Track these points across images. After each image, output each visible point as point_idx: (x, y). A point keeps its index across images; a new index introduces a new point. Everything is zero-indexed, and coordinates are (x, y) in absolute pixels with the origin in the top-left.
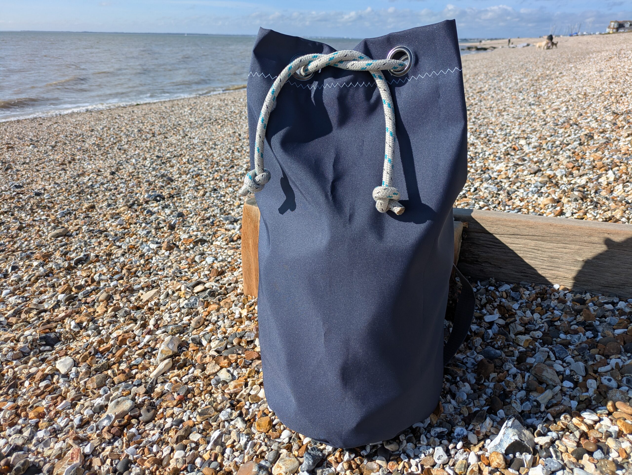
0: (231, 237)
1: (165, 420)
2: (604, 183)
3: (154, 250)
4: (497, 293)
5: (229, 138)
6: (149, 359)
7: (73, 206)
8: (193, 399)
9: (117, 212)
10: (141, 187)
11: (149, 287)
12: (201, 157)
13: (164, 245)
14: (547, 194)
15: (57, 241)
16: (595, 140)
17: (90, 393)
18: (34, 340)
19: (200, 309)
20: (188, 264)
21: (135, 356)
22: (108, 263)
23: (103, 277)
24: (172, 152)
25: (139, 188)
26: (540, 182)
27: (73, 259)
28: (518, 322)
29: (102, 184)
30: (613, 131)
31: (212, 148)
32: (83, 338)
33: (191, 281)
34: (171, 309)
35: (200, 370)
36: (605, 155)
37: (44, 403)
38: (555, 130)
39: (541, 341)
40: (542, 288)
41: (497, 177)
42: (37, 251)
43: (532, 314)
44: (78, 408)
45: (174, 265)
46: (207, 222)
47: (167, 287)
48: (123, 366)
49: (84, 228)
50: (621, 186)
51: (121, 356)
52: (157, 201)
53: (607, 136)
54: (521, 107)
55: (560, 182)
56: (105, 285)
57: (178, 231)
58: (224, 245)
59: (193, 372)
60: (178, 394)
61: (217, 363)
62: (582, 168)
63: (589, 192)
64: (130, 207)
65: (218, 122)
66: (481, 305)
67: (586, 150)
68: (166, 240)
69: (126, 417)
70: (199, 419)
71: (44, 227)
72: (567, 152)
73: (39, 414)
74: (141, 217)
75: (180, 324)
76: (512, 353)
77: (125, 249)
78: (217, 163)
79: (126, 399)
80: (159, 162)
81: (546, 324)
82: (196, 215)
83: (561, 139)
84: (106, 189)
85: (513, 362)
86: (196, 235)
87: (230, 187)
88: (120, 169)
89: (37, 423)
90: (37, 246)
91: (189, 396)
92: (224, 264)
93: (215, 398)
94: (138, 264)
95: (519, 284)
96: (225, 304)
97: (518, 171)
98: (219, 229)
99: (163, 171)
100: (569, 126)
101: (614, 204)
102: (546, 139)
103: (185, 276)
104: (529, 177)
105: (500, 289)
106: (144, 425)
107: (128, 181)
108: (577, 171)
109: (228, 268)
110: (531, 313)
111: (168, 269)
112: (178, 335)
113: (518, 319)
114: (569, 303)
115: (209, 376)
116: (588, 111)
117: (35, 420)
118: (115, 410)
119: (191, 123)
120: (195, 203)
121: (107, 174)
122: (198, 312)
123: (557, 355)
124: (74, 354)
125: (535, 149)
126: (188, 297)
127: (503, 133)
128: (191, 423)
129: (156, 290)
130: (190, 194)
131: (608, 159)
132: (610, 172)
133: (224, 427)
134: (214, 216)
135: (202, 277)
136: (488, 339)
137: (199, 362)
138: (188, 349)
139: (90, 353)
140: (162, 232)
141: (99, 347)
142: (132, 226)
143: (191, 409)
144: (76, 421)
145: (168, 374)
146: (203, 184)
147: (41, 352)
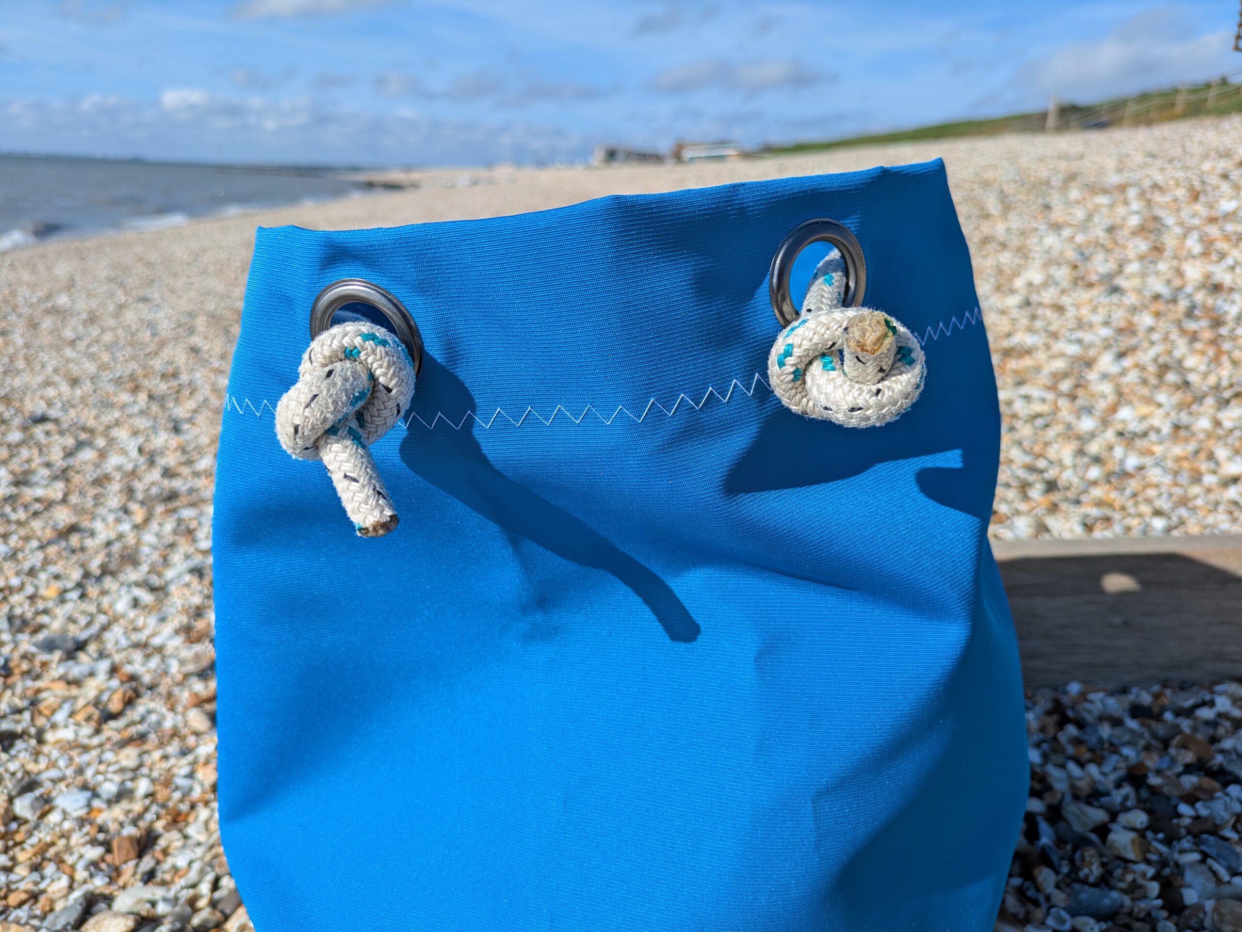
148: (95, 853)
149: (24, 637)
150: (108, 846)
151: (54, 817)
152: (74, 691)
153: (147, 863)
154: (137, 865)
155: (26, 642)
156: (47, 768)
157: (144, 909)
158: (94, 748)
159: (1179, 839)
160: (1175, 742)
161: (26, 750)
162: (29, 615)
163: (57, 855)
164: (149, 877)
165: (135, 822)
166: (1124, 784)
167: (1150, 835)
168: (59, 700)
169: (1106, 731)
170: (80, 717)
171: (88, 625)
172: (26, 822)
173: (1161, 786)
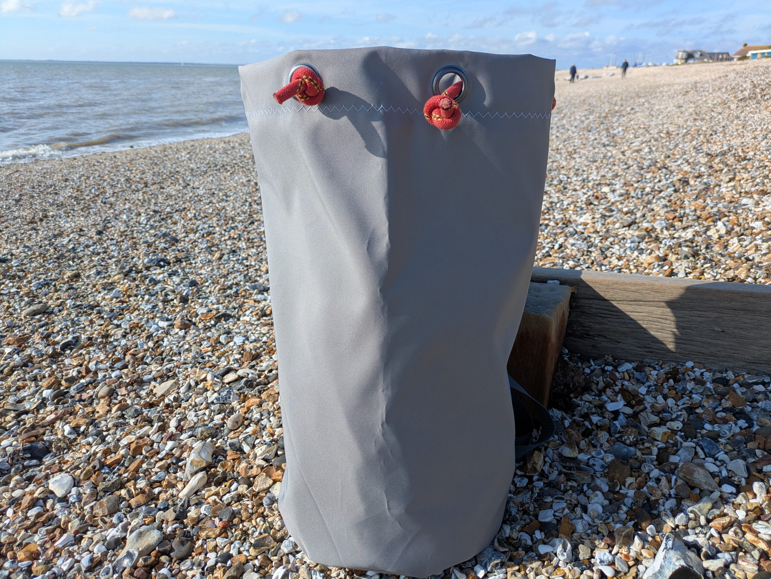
0: (262, 310)
1: (206, 554)
2: (715, 237)
3: (164, 328)
4: (617, 374)
5: (243, 188)
6: (175, 472)
7: (52, 275)
8: (241, 526)
9: (110, 281)
10: (137, 250)
11: (163, 377)
12: (210, 211)
13: (178, 322)
14: (649, 251)
15: (34, 321)
16: (691, 186)
17: (100, 522)
18: (15, 453)
19: (235, 404)
20: (211, 346)
21: (156, 469)
22: (105, 347)
23: (101, 366)
24: (172, 205)
25: (135, 251)
26: (637, 237)
27: (58, 343)
28: (649, 410)
29: (87, 246)
30: (710, 175)
31: (223, 200)
32: (80, 447)
33: (218, 369)
34: (196, 405)
35: (246, 486)
36: (708, 204)
37: (36, 538)
38: (642, 175)
39: (683, 434)
40: (672, 367)
41: (583, 231)
42: (9, 334)
43: (665, 400)
44: (84, 543)
45: (193, 348)
46: (229, 292)
47: (187, 377)
48: (142, 484)
49: (69, 302)
50: (735, 240)
51: (137, 470)
52: (161, 267)
53: (705, 180)
54: (594, 148)
55: (660, 236)
56: (105, 376)
57: (192, 304)
58: (255, 321)
59: (237, 489)
60: (221, 520)
61: (269, 475)
62: (685, 219)
63: (698, 248)
64: (126, 275)
65: (226, 169)
66: (598, 390)
67: (684, 198)
68: (178, 316)
69: (153, 553)
70: (253, 552)
71: (16, 302)
72: (662, 200)
73: (32, 553)
74: (143, 287)
75: (211, 425)
76: (649, 451)
77: (126, 329)
78: (232, 218)
79: (151, 529)
80: (157, 218)
81: (684, 412)
82: (213, 283)
83: (651, 185)
84: (93, 253)
85: (652, 461)
86: (217, 309)
87: (253, 247)
88: (108, 228)
89: (30, 567)
90: (8, 327)
91: (236, 521)
92: (258, 345)
93: (271, 524)
94: (146, 347)
95: (643, 362)
96: (268, 397)
97: (608, 224)
98: (245, 301)
99: (164, 230)
100: (657, 170)
101: (732, 262)
102: (632, 185)
103: (209, 361)
104: (621, 231)
105: (620, 370)
106: (179, 564)
107: (120, 242)
108: (680, 223)
109: (264, 350)
110: (663, 398)
111: (186, 353)
112: (210, 439)
113: (648, 406)
114: (709, 385)
115: (258, 493)
116: (676, 153)
117: (27, 562)
118: (137, 545)
119: (192, 170)
120: (210, 269)
121: (93, 233)
122: (233, 408)
123: (706, 450)
124: (71, 470)
125: (622, 198)
126: (217, 389)
127: (579, 179)
128: (242, 559)
129: (173, 381)
130: (202, 257)
131: (712, 208)
132: (720, 224)
133: (288, 562)
134: (237, 284)
135: (231, 362)
136: (615, 433)
137: (243, 474)
138: (226, 458)
139: (94, 467)
140: (172, 306)
141: (106, 458)
142: (131, 299)
143: (240, 539)
144: (85, 563)
145: (203, 492)
146: (217, 245)
147: (24, 467)
148: (238, 356)
150: (242, 354)
151: (231, 344)
153: (254, 363)
154: (250, 363)
156: (236, 329)
158: (255, 325)
161: (232, 321)
162: (253, 276)
163: (227, 356)
164: (252, 367)
165: (256, 350)
167: (678, 432)
168: (249, 307)
170: (254, 314)
172: (222, 344)
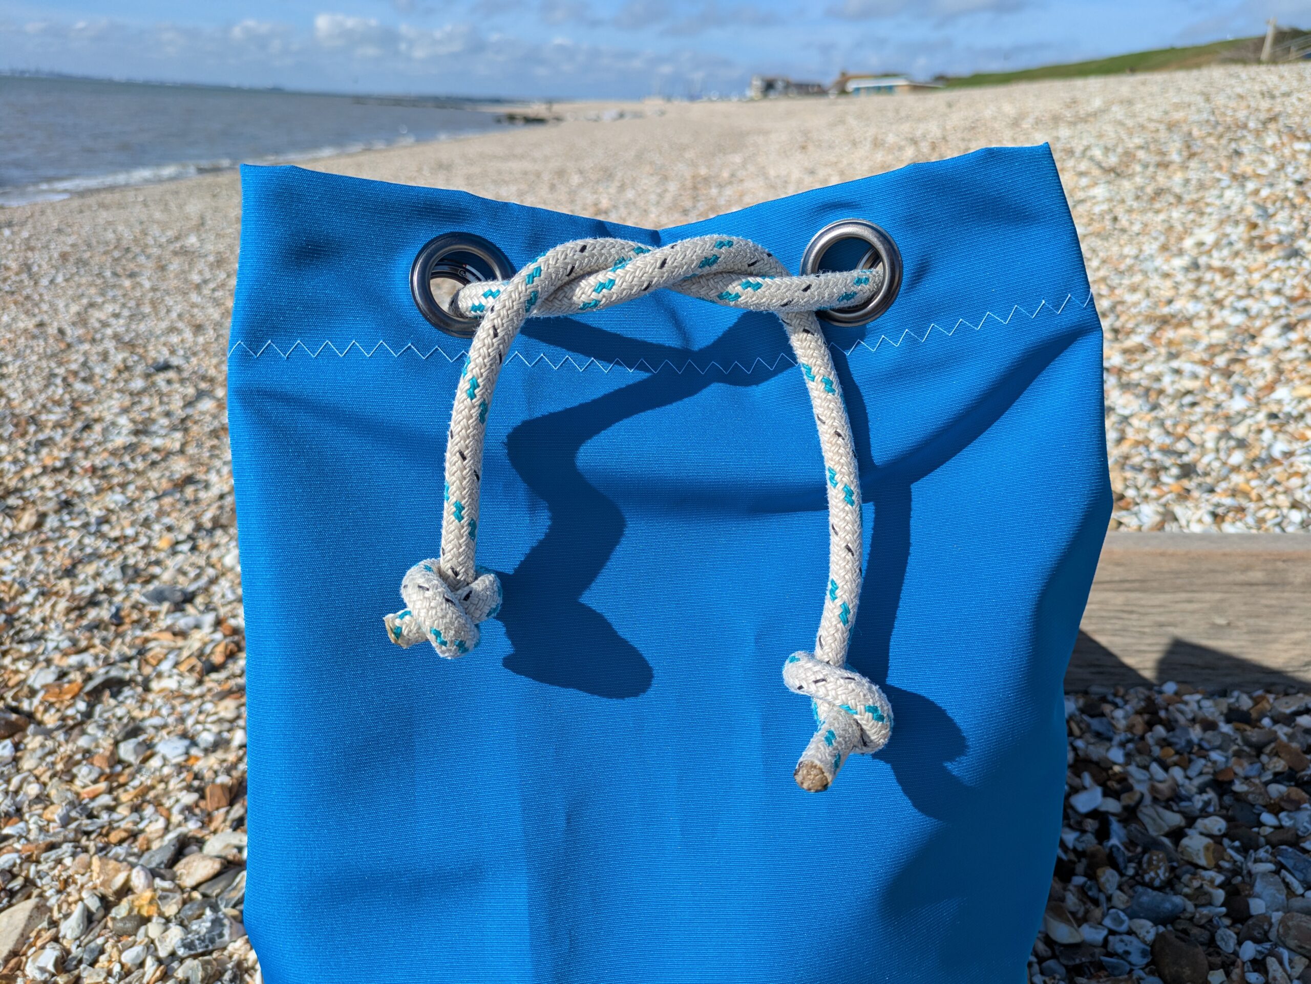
33: (149, 844)
39: (1235, 842)
45: (53, 792)
86: (81, 667)
103: (112, 824)
114: (1224, 728)
129: (31, 904)
135: (177, 818)
148: (189, 798)
149: (136, 587)
150: (201, 791)
151: (155, 763)
152: (180, 642)
153: (237, 811)
154: (228, 812)
155: (138, 593)
156: (151, 716)
157: (231, 853)
158: (196, 698)
159: (1256, 849)
160: (1268, 750)
161: (132, 697)
162: (142, 565)
163: (156, 797)
164: (238, 824)
165: (228, 772)
166: (1208, 789)
167: (1226, 841)
168: (165, 651)
169: (1196, 733)
170: (184, 668)
171: (198, 577)
172: (130, 765)
173: (1247, 793)
